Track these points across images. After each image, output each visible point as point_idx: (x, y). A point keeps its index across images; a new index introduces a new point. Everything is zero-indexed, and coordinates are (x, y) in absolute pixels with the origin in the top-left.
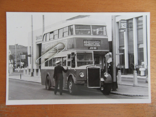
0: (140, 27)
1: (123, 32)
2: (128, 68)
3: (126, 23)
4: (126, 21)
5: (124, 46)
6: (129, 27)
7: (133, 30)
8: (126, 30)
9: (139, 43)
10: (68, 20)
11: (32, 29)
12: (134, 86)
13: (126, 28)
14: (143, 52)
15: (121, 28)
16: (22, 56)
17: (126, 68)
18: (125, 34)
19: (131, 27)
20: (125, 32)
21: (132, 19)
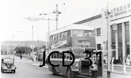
0: (127, 29)
1: (115, 33)
2: (118, 59)
3: (117, 26)
4: (117, 25)
5: (115, 43)
6: (119, 29)
7: (122, 32)
8: (117, 31)
9: (126, 41)
10: (74, 24)
11: (49, 30)
12: (123, 74)
13: (117, 30)
14: (129, 48)
15: (114, 30)
16: (42, 49)
17: (116, 59)
18: (116, 34)
19: (120, 29)
20: (116, 33)
21: (121, 23)
